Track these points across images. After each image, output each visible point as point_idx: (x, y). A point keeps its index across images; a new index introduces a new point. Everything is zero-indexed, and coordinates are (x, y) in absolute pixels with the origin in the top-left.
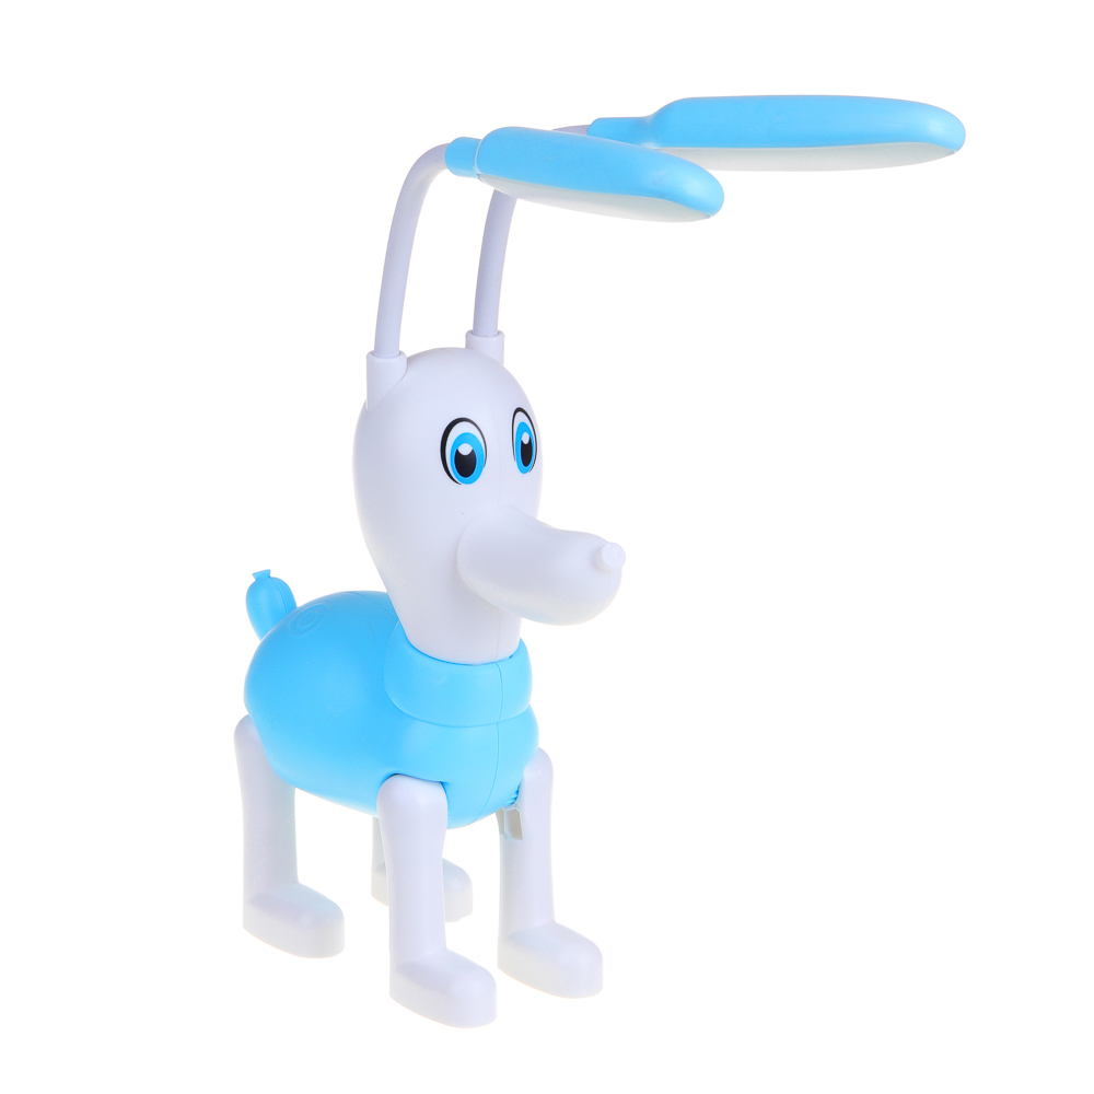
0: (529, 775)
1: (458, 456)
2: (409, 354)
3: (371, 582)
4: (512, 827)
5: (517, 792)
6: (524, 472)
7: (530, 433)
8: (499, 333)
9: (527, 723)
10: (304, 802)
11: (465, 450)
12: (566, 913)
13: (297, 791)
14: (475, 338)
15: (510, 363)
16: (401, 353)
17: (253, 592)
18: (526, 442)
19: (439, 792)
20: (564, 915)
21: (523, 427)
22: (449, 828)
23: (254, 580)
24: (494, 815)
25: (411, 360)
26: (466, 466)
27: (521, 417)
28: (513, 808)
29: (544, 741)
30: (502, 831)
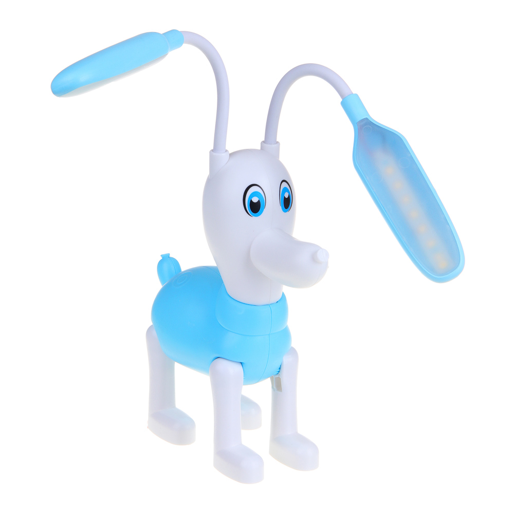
0: (286, 360)
1: (251, 203)
2: (230, 152)
3: (210, 262)
4: (278, 386)
5: (280, 368)
6: (285, 212)
7: (289, 192)
8: (277, 142)
9: (286, 334)
10: (179, 368)
11: (255, 200)
12: (303, 429)
13: (176, 364)
14: (265, 145)
15: (282, 158)
16: (226, 151)
17: (160, 264)
18: (287, 197)
19: (240, 367)
20: (302, 430)
21: (285, 190)
22: (245, 384)
23: (161, 258)
24: (269, 379)
25: (231, 155)
26: (255, 208)
27: (284, 184)
28: (277, 376)
29: (294, 343)
30: (273, 387)
